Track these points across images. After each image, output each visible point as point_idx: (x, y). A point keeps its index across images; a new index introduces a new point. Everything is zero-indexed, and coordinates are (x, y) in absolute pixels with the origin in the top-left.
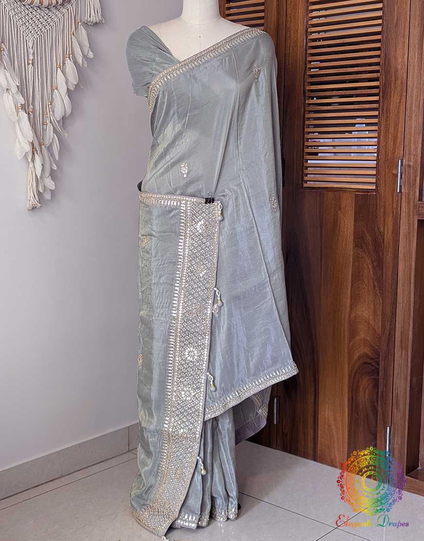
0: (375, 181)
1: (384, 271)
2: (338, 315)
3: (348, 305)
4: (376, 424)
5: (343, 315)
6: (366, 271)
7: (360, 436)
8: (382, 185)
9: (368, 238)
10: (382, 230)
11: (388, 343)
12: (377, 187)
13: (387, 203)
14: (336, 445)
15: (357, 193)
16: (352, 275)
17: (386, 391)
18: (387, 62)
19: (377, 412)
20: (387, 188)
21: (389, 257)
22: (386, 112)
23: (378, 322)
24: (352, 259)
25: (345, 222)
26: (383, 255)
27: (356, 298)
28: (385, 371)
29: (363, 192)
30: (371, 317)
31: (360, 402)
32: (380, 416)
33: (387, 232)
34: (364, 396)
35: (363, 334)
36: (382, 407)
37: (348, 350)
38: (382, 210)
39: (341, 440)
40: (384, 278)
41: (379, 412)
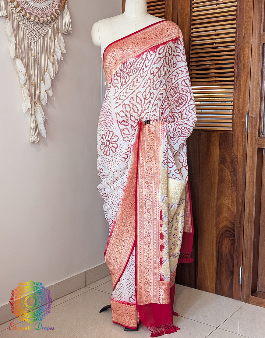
0: (232, 126)
1: (238, 177)
2: (210, 203)
3: (216, 197)
4: (233, 266)
5: (213, 203)
6: (227, 178)
7: (223, 273)
8: (236, 128)
9: (228, 159)
10: (236, 154)
11: (240, 219)
12: (233, 129)
13: (239, 138)
14: (208, 278)
15: (221, 133)
16: (218, 180)
17: (239, 247)
18: (239, 58)
19: (234, 259)
20: (239, 130)
21: (240, 169)
22: (238, 87)
23: (234, 207)
24: (218, 171)
25: (213, 149)
26: (237, 168)
27: (221, 193)
28: (238, 235)
29: (225, 132)
30: (230, 204)
31: (223, 253)
32: (235, 261)
33: (239, 155)
34: (226, 249)
35: (225, 214)
36: (237, 256)
37: (216, 224)
38: (236, 142)
39: (212, 276)
40: (238, 182)
41: (235, 259)
